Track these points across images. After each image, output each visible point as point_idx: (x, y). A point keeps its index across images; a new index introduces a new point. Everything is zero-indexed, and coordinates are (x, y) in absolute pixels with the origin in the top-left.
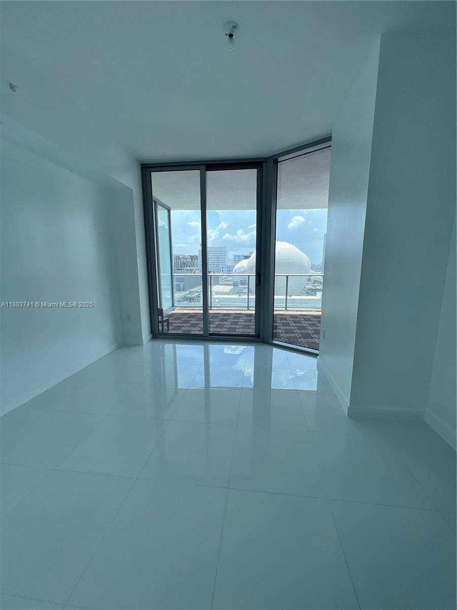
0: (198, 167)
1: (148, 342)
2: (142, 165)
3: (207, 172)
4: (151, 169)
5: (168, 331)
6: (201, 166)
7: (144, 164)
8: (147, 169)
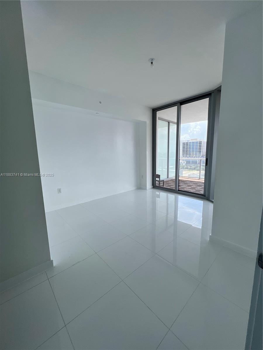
0: (176, 105)
1: (149, 189)
2: (153, 109)
3: (182, 106)
4: (157, 110)
5: (163, 186)
6: (178, 104)
7: (154, 109)
8: (154, 111)
